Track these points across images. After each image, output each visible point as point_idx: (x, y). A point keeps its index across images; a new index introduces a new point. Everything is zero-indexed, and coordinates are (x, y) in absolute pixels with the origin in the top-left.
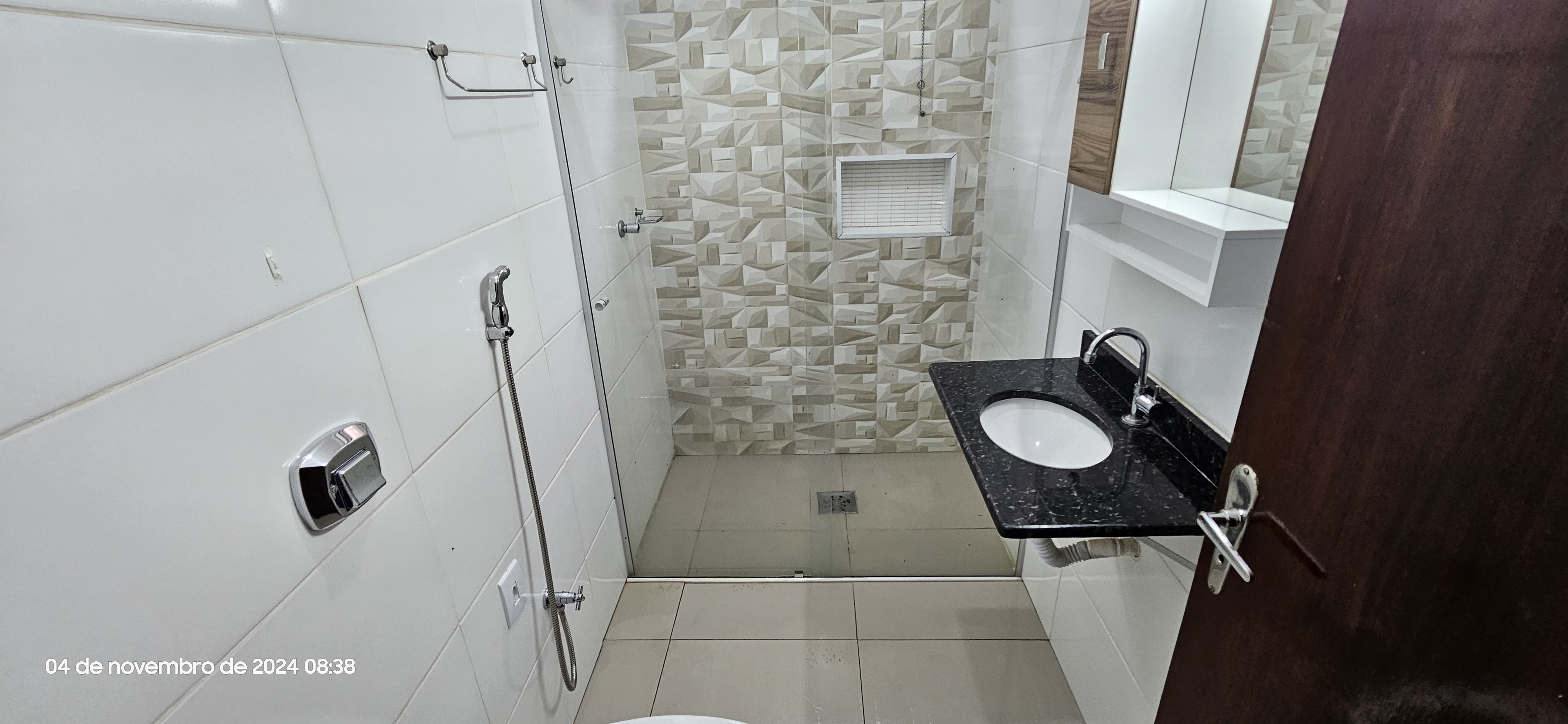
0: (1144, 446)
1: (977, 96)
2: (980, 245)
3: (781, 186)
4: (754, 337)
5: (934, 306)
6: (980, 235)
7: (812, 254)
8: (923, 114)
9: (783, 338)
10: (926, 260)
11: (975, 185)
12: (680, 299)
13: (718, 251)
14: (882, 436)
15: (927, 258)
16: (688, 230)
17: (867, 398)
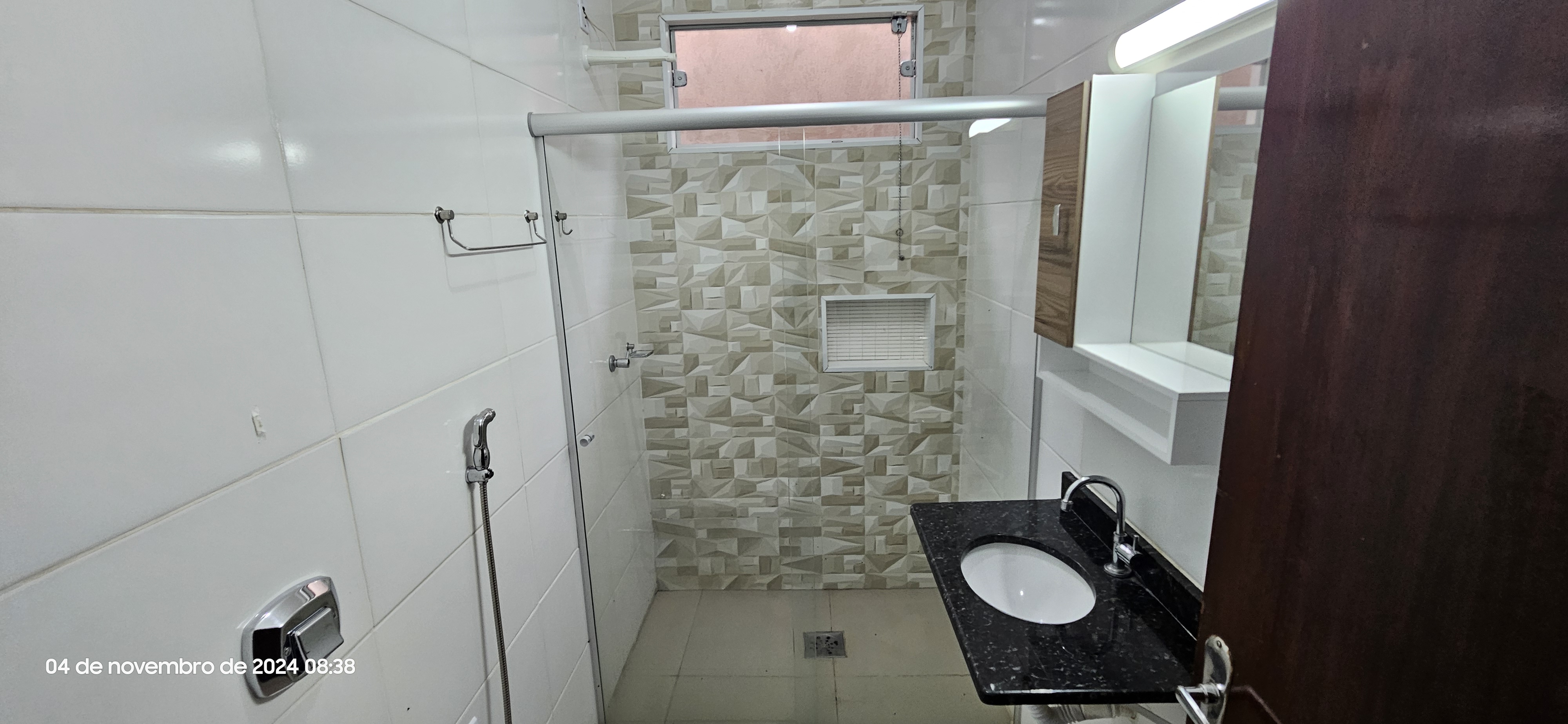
0: (1127, 599)
1: (952, 242)
2: (962, 379)
3: (768, 323)
4: (741, 467)
5: (920, 438)
6: (962, 369)
7: (798, 386)
8: (902, 259)
9: (768, 468)
10: (911, 393)
11: (955, 323)
12: (668, 429)
13: (707, 384)
14: (871, 570)
15: (912, 391)
16: (678, 362)
17: (855, 531)
